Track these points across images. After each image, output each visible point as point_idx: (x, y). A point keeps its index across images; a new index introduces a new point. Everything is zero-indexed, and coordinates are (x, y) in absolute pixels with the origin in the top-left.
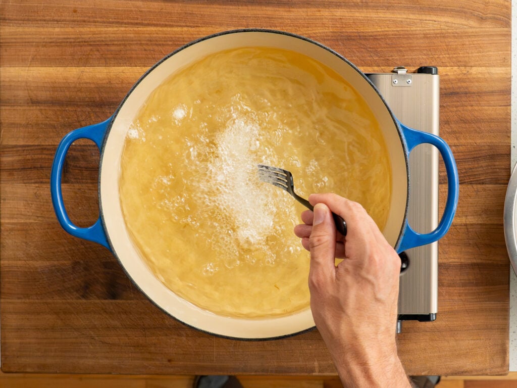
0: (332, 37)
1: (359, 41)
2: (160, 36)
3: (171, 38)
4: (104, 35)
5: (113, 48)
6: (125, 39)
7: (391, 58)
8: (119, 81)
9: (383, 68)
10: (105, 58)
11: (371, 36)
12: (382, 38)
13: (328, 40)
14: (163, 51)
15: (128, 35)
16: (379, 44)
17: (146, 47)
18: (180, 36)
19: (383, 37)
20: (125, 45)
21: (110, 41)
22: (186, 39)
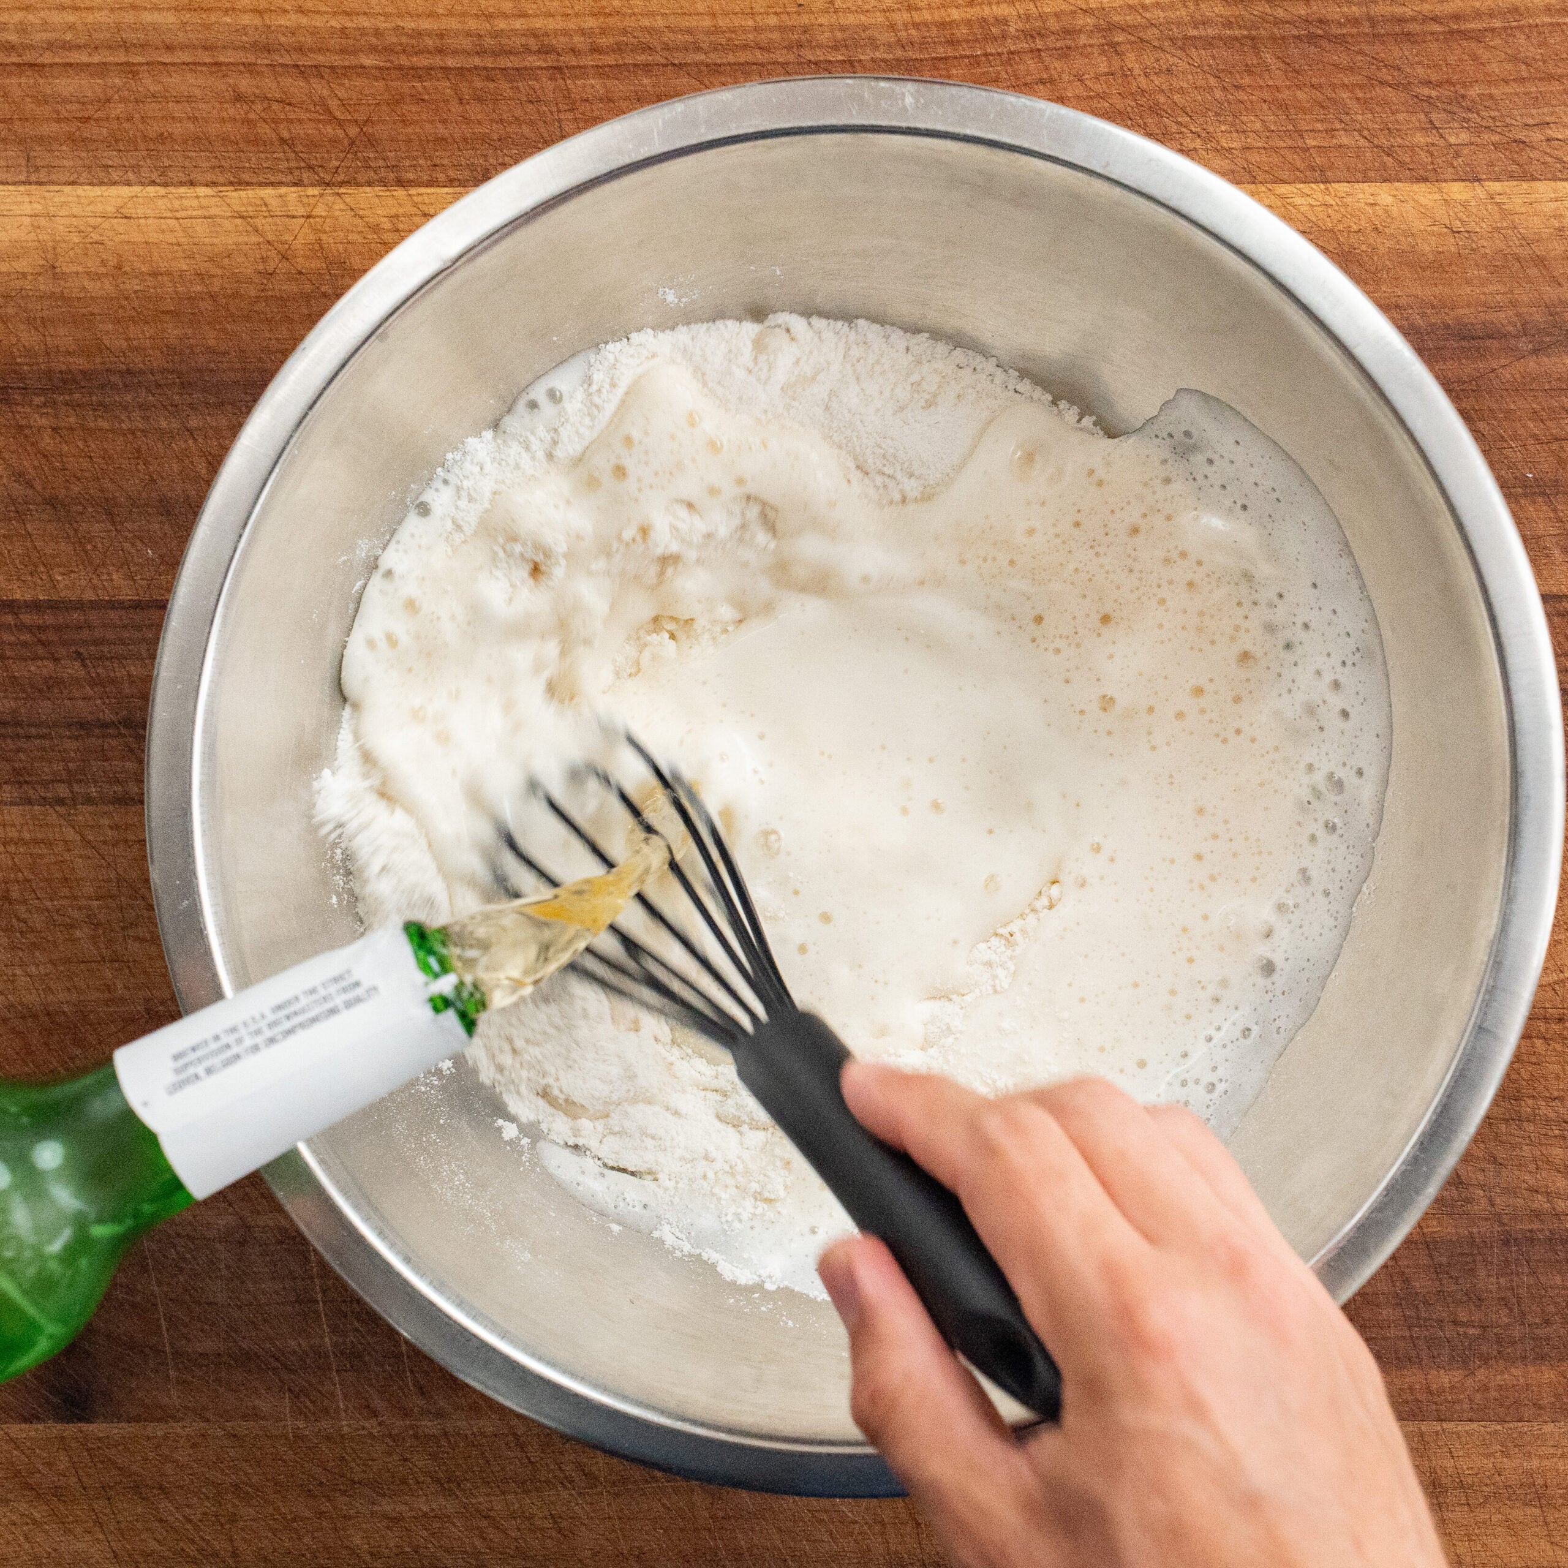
0: (1229, 25)
1: (1366, 48)
2: (318, 22)
3: (377, 33)
4: (18, 16)
5: (66, 85)
6: (132, 36)
7: (1537, 136)
8: (104, 263)
9: (1496, 186)
10: (21, 141)
11: (1435, 19)
12: (1493, 30)
13: (1208, 43)
14: (333, 104)
15: (148, 17)
16: (1475, 58)
17: (245, 84)
18: (425, 24)
19: (1498, 24)
20: (130, 70)
21: (50, 46)
22: (451, 42)
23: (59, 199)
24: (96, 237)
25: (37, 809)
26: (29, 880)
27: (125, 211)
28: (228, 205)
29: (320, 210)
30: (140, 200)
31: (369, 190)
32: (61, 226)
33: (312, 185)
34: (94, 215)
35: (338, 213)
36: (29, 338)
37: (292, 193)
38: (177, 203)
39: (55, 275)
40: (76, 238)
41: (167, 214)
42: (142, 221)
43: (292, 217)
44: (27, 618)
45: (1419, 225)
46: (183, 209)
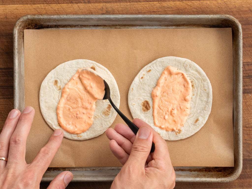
8: (14, 16)
23: (7, 7)
24: (13, 12)
25: (5, 99)
26: (4, 110)
27: (17, 8)
28: (33, 7)
29: (47, 8)
30: (19, 7)
31: (54, 4)
32: (7, 11)
33: (45, 4)
34: (12, 9)
35: (49, 8)
36: (3, 28)
37: (42, 5)
38: (25, 7)
39: (7, 18)
40: (10, 13)
41: (23, 9)
42: (20, 10)
43: (42, 9)
44: (4, 71)
45: (214, 7)
46: (26, 8)
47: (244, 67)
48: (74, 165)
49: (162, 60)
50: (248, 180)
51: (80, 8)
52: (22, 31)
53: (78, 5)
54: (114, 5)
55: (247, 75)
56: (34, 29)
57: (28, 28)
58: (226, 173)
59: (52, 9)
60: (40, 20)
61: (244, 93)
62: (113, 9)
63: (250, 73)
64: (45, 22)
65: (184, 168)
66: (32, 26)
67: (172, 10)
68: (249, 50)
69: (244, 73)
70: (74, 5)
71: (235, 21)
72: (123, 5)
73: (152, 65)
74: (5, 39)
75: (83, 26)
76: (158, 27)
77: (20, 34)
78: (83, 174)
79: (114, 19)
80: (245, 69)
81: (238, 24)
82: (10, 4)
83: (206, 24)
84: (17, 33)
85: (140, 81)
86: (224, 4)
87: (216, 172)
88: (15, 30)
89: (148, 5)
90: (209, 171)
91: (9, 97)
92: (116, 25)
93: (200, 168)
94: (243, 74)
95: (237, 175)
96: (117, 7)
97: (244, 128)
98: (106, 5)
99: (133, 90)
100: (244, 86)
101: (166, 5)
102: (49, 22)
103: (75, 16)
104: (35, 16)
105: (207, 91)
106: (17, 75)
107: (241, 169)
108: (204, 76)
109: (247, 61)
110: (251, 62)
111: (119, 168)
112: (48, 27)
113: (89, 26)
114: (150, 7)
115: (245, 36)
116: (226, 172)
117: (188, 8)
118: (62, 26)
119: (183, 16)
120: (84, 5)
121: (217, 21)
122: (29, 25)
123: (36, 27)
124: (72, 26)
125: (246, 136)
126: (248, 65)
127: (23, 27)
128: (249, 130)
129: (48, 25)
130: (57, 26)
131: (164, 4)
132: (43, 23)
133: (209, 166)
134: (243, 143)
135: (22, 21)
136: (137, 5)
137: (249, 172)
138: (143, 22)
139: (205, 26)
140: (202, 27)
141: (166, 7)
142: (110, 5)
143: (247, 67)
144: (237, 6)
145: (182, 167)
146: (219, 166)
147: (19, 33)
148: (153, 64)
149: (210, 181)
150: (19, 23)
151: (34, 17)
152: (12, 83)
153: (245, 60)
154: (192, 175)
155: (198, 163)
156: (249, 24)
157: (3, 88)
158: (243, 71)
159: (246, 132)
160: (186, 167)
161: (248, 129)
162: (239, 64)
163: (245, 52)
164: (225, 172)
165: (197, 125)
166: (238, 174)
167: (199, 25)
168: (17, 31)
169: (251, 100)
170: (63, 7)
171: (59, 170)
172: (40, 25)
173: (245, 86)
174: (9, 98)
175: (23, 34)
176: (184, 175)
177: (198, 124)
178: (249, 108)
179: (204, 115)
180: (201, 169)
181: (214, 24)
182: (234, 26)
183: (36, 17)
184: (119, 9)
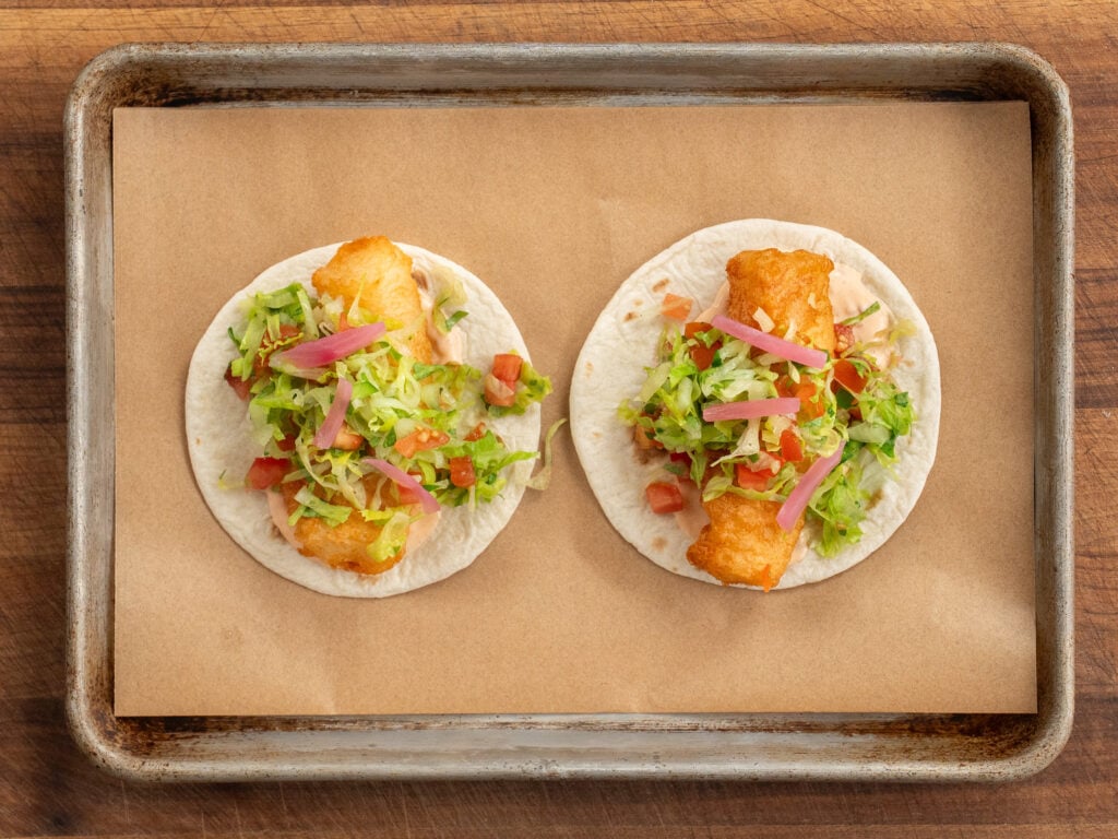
8: (70, 61)
23: (40, 18)
24: (64, 43)
25: (31, 426)
26: (26, 474)
27: (84, 25)
28: (153, 20)
29: (215, 23)
30: (92, 18)
31: (247, 9)
32: (41, 36)
33: (209, 6)
34: (63, 28)
35: (226, 25)
36: (21, 111)
37: (195, 12)
38: (119, 20)
39: (38, 69)
40: (51, 44)
41: (113, 27)
42: (96, 32)
43: (197, 28)
44: (23, 298)
45: (950, 23)
46: (124, 24)
47: (1083, 289)
48: (332, 704)
49: (717, 238)
50: (1096, 788)
51: (362, 25)
52: (104, 114)
53: (352, 12)
54: (514, 13)
55: (1096, 327)
56: (156, 106)
57: (132, 104)
58: (1001, 740)
59: (239, 30)
60: (181, 65)
61: (1081, 402)
62: (507, 31)
63: (1108, 317)
64: (204, 75)
65: (817, 720)
66: (147, 93)
67: (764, 35)
68: (1106, 217)
69: (1079, 318)
70: (334, 11)
71: (1043, 71)
72: (550, 13)
73: (671, 258)
74: (30, 162)
75: (371, 95)
76: (702, 97)
77: (94, 128)
78: (371, 746)
79: (507, 63)
80: (1084, 298)
81: (1053, 84)
82: (55, 5)
83: (913, 84)
84: (80, 121)
85: (620, 330)
86: (997, 11)
87: (959, 736)
88: (72, 110)
89: (658, 14)
90: (929, 732)
91: (47, 413)
92: (519, 91)
93: (889, 720)
94: (1076, 319)
95: (1052, 751)
96: (522, 20)
97: (1080, 558)
98: (474, 12)
99: (590, 369)
100: (1079, 374)
101: (742, 14)
102: (224, 75)
103: (338, 51)
104: (160, 49)
105: (916, 368)
106: (79, 309)
107: (1066, 721)
108: (901, 303)
109: (1096, 266)
110: (1112, 269)
111: (529, 720)
112: (217, 97)
113: (401, 92)
114: (668, 24)
115: (1087, 152)
116: (1003, 736)
117: (835, 28)
118: (279, 93)
119: (812, 49)
120: (380, 12)
121: (962, 71)
122: (134, 87)
123: (167, 97)
124: (323, 94)
125: (1089, 594)
126: (1099, 281)
127: (106, 99)
128: (1102, 569)
129: (219, 90)
130: (259, 93)
131: (732, 10)
132: (197, 79)
133: (925, 710)
134: (1079, 627)
135: (102, 68)
136: (614, 13)
137: (1099, 753)
138: (637, 76)
139: (908, 95)
140: (898, 97)
141: (739, 25)
142: (494, 14)
143: (1094, 293)
144: (1051, 20)
145: (810, 713)
146: (970, 712)
147: (91, 121)
148: (678, 253)
149: (933, 777)
150: (88, 79)
151: (158, 52)
152: (59, 355)
153: (1085, 258)
154: (853, 750)
155: (880, 697)
156: (1105, 102)
157: (18, 374)
158: (1077, 307)
159: (1087, 577)
160: (824, 713)
161: (1100, 566)
162: (1058, 259)
163: (1086, 223)
164: (996, 739)
165: (874, 518)
166: (1054, 746)
167: (881, 89)
168: (80, 116)
169: (1110, 436)
170: (285, 21)
171: (266, 728)
172: (184, 89)
173: (1085, 374)
174: (46, 421)
175: (107, 127)
176: (817, 747)
177: (879, 516)
178: (1101, 470)
179: (908, 475)
180: (890, 723)
181: (949, 84)
182: (1037, 95)
183: (165, 52)
184: (534, 30)
